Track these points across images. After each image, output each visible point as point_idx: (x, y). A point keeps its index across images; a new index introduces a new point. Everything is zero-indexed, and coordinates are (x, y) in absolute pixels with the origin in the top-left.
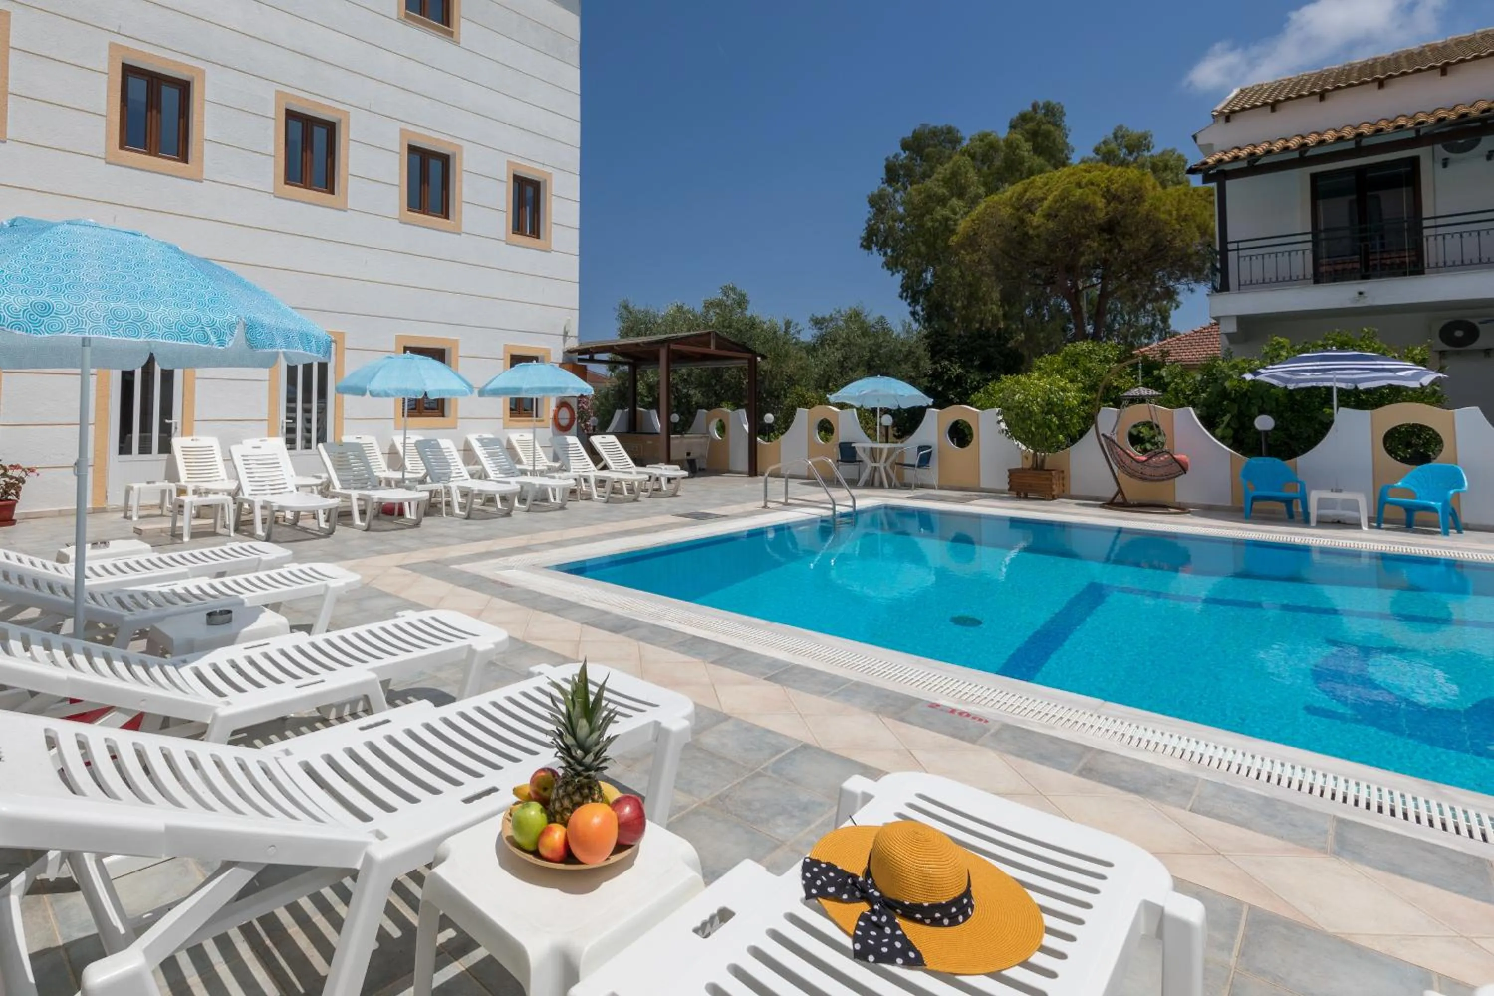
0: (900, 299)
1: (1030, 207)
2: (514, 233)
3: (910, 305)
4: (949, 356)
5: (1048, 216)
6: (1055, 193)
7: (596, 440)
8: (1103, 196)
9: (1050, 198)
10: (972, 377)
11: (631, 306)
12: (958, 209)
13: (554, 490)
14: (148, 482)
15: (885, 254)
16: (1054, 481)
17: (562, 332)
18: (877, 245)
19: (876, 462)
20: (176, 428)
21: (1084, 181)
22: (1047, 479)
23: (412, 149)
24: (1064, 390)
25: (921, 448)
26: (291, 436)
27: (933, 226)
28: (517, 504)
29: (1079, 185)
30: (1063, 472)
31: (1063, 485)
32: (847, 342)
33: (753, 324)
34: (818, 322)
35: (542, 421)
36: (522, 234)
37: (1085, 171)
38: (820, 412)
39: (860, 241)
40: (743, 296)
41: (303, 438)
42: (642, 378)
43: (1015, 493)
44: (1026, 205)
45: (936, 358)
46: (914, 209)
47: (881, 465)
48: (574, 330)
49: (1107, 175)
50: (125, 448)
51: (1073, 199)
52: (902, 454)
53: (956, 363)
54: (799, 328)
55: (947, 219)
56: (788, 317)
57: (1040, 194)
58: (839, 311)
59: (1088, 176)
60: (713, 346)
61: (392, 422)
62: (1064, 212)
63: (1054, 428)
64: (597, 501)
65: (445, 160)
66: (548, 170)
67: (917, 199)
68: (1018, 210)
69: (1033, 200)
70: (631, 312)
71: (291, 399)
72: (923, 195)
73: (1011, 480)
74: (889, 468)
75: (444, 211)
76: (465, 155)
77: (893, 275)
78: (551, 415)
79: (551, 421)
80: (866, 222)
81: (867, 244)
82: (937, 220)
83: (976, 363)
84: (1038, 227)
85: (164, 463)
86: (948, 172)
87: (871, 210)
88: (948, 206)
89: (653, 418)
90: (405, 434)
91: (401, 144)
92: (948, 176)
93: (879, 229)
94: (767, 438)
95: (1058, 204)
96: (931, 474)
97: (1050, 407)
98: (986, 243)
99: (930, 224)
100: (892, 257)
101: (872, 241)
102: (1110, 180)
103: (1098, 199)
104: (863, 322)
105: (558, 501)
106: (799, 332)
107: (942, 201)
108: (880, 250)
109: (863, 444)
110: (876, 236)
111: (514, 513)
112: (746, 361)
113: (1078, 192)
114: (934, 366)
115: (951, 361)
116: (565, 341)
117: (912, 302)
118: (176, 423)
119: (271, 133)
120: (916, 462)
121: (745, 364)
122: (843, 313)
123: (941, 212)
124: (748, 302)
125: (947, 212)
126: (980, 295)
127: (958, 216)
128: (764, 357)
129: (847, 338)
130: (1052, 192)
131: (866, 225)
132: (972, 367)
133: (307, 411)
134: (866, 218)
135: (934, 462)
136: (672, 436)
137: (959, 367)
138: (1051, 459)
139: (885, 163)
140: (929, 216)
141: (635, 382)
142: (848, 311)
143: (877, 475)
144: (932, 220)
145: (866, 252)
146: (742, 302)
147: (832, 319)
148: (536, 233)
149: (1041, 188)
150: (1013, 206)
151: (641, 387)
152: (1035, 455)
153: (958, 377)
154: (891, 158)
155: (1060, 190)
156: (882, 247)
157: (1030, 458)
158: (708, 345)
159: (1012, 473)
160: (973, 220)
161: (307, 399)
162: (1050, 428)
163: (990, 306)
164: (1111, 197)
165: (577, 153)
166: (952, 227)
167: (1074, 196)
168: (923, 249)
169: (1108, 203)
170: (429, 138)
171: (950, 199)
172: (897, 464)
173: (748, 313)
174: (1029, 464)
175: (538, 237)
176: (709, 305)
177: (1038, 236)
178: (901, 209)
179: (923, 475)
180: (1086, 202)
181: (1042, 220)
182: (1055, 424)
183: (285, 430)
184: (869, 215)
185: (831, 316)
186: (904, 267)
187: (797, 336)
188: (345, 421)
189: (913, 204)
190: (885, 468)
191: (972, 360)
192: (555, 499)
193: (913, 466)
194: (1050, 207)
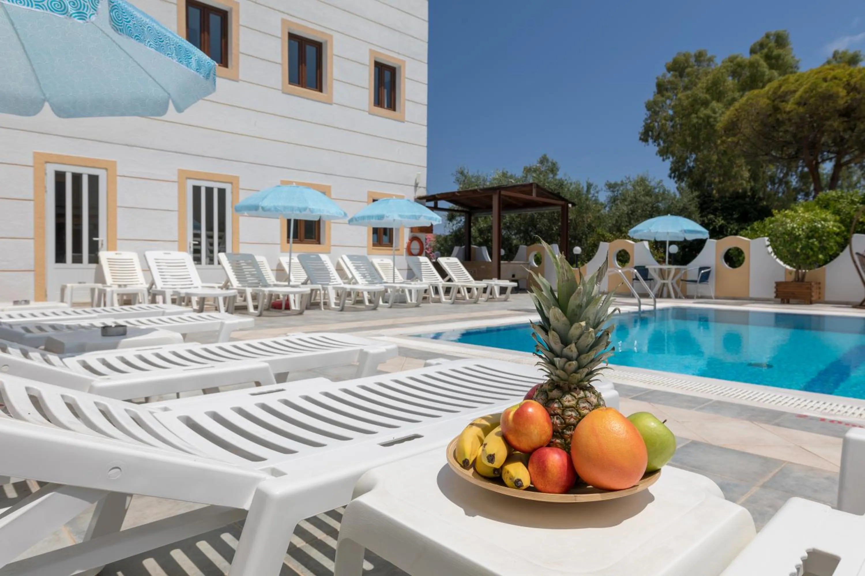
0: (669, 178)
1: (783, 98)
2: (375, 106)
3: (676, 182)
4: (714, 212)
5: (799, 104)
6: (805, 86)
7: (443, 261)
8: (844, 88)
9: (802, 90)
10: (732, 226)
11: (465, 172)
12: (717, 110)
13: (410, 292)
14: (80, 283)
15: (659, 145)
16: (813, 289)
17: (414, 184)
18: (652, 138)
19: (664, 279)
20: (102, 244)
21: (829, 77)
22: (808, 288)
23: (292, 37)
24: (825, 220)
25: (701, 269)
26: (197, 255)
27: (697, 122)
28: (381, 303)
29: (825, 80)
30: (819, 283)
31: (820, 293)
32: (635, 200)
33: (561, 184)
34: (611, 187)
35: (398, 250)
36: (381, 107)
37: (830, 69)
38: (619, 244)
39: (639, 136)
40: (554, 164)
41: (207, 256)
42: (475, 224)
43: (779, 300)
44: (780, 97)
45: (704, 214)
46: (683, 110)
47: (669, 282)
48: (423, 182)
49: (848, 72)
50: (60, 257)
51: (820, 90)
52: (685, 273)
53: (719, 217)
54: (597, 190)
55: (709, 117)
56: (591, 181)
57: (792, 88)
58: (629, 178)
59: (833, 73)
60: (534, 194)
61: (279, 246)
62: (812, 101)
63: (816, 249)
64: (445, 303)
65: (318, 47)
66: (402, 58)
67: (685, 103)
68: (774, 101)
69: (787, 93)
70: (466, 177)
71: (197, 226)
72: (690, 100)
73: (777, 289)
74: (676, 286)
75: (318, 86)
76: (335, 43)
77: (664, 160)
78: (405, 245)
79: (405, 250)
80: (644, 121)
81: (644, 138)
82: (701, 118)
83: (735, 216)
84: (789, 112)
85: (94, 271)
86: (710, 82)
87: (648, 113)
88: (710, 106)
89: (484, 253)
90: (290, 256)
91: (283, 32)
92: (710, 85)
93: (654, 127)
94: (575, 265)
95: (808, 94)
96: (710, 288)
97: (813, 233)
98: (746, 129)
99: (695, 121)
100: (664, 147)
101: (648, 136)
102: (851, 75)
103: (840, 90)
104: (647, 186)
105: (414, 301)
106: (597, 192)
107: (705, 104)
108: (655, 142)
109: (653, 266)
110: (652, 131)
111: (378, 308)
112: (560, 207)
113: (825, 85)
114: (701, 219)
115: (715, 215)
116: (416, 190)
117: (678, 180)
118: (102, 241)
119: (174, 16)
120: (699, 280)
121: (559, 209)
122: (632, 180)
123: (704, 112)
124: (558, 169)
125: (708, 112)
126: (733, 173)
127: (718, 115)
128: (574, 204)
129: (635, 197)
130: (802, 86)
131: (644, 124)
132: (732, 219)
133: (210, 237)
134: (644, 119)
135: (712, 279)
136: (502, 262)
137: (722, 219)
138: (810, 274)
139: (655, 81)
140: (694, 116)
141: (470, 227)
142: (636, 179)
143: (665, 289)
144: (697, 117)
145: (644, 143)
146: (553, 169)
147: (622, 184)
148: (392, 106)
149: (793, 84)
150: (768, 98)
151: (474, 231)
152: (797, 272)
153: (721, 227)
154: (661, 77)
155: (809, 84)
156: (656, 139)
157: (793, 274)
158: (530, 194)
159: (778, 285)
160: (736, 110)
161: (210, 228)
162: (812, 249)
163: (741, 182)
164: (851, 88)
165: (426, 46)
166: (712, 123)
167: (821, 87)
168: (689, 139)
169: (848, 93)
170: (306, 28)
171: (711, 102)
172: (682, 280)
173: (558, 177)
174: (791, 278)
175: (394, 110)
176: (528, 170)
177: (790, 120)
178: (671, 112)
179: (702, 288)
180: (831, 93)
181: (794, 106)
182: (816, 247)
183: (192, 250)
184: (646, 116)
185: (622, 182)
186: (673, 154)
187: (596, 195)
188: (241, 244)
189: (682, 106)
190: (672, 284)
191: (732, 215)
192: (411, 300)
193: (695, 281)
194: (801, 97)
